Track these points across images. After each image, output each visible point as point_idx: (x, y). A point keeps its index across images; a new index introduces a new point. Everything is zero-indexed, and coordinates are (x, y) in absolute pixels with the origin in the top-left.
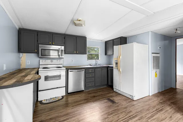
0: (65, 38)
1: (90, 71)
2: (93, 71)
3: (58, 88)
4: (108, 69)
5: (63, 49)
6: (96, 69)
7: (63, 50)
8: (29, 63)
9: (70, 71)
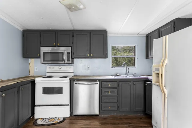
0: (73, 36)
1: (109, 86)
2: (116, 86)
3: (58, 105)
4: (145, 83)
5: (70, 51)
6: (121, 83)
7: (70, 53)
8: (37, 69)
9: (76, 84)
